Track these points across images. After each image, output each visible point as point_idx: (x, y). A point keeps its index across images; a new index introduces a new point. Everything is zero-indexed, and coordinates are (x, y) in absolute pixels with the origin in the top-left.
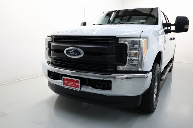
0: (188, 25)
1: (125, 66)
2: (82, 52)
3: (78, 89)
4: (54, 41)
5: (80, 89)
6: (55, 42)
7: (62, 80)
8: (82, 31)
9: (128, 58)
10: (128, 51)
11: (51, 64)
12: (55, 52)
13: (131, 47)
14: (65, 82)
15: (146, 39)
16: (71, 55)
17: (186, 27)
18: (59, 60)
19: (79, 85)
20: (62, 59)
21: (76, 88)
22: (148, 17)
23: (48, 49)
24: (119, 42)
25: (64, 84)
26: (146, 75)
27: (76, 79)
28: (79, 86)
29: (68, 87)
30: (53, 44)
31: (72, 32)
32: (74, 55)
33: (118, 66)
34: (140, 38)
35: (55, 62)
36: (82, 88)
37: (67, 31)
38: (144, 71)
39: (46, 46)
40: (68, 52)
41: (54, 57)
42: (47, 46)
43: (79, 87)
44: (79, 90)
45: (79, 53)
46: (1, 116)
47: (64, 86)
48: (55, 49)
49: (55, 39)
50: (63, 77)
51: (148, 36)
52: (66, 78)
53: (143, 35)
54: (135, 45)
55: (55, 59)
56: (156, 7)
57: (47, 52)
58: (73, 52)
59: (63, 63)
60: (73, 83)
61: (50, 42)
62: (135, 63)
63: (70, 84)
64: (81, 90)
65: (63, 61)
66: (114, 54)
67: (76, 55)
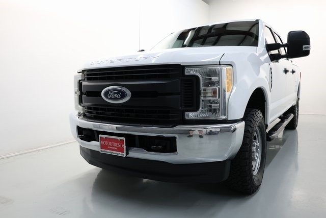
0: (309, 44)
1: (198, 113)
2: (128, 92)
3: (123, 155)
4: (86, 79)
5: (127, 153)
6: (89, 79)
7: (99, 141)
8: (128, 60)
9: (202, 98)
10: (202, 87)
11: (82, 117)
12: (87, 96)
13: (207, 81)
14: (103, 143)
15: (229, 67)
16: (111, 99)
17: (305, 47)
18: (95, 109)
19: (125, 147)
20: (99, 107)
21: (121, 153)
22: (246, 36)
23: (79, 93)
24: (186, 74)
25: (102, 147)
26: (233, 126)
27: (119, 138)
28: (125, 149)
29: (108, 152)
30: (84, 83)
31: (112, 61)
32: (116, 99)
33: (186, 113)
34: (220, 64)
35: (88, 112)
36: (129, 153)
37: (105, 62)
38: (229, 119)
39: (75, 88)
40: (106, 94)
41: (87, 104)
42: (77, 89)
43: (125, 151)
44: (125, 156)
45: (123, 95)
46: (2, 203)
47: (101, 151)
48: (88, 90)
49: (88, 75)
50: (100, 136)
51: (233, 62)
52: (104, 136)
53: (224, 60)
54: (213, 78)
55: (88, 108)
56: (256, 19)
57: (77, 97)
58: (115, 93)
59: (101, 114)
60: (115, 144)
61: (81, 82)
62: (214, 106)
63: (110, 146)
64: (128, 156)
65: (101, 109)
66: (178, 94)
67: (119, 98)
